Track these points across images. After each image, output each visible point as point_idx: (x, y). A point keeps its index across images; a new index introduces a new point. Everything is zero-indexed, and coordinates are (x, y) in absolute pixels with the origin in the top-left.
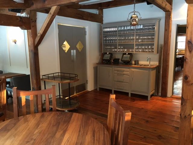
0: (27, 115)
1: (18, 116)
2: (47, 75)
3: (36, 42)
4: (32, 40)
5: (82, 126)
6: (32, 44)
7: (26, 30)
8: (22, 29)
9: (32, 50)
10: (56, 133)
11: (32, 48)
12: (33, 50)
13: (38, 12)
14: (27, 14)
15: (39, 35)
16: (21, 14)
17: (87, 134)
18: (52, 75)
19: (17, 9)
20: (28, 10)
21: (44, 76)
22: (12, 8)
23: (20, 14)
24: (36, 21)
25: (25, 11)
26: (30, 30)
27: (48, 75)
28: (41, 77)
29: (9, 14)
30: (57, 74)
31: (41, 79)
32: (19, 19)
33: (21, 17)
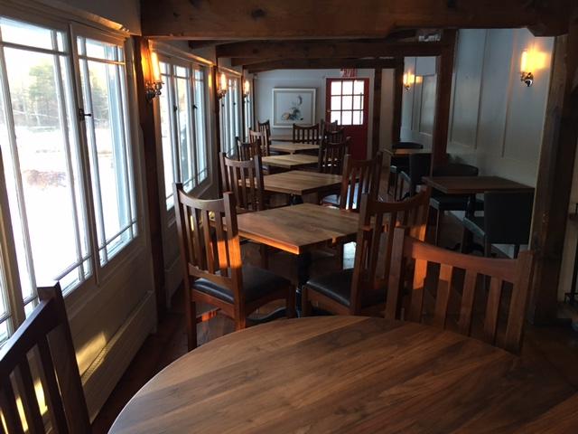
6: (561, 86)
7: (553, 38)
8: (535, 34)
9: (557, 107)
11: (559, 101)
12: (561, 106)
26: (564, 37)
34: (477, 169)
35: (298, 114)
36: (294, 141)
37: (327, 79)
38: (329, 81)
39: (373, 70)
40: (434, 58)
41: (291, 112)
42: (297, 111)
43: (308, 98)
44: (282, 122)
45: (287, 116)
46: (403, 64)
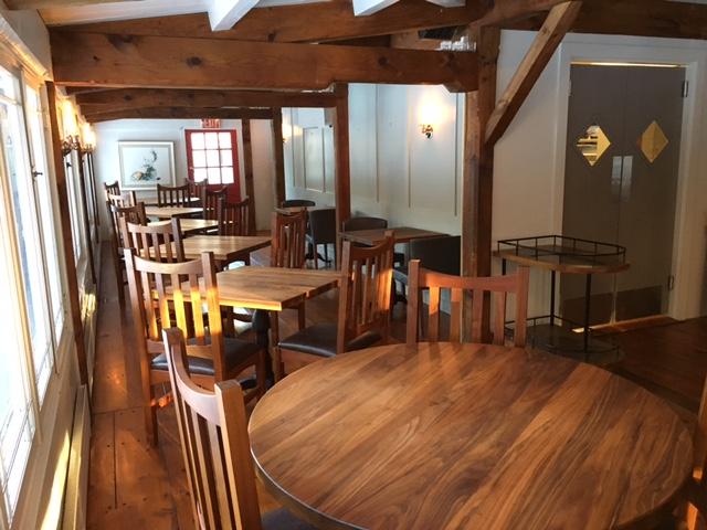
0: (440, 343)
1: (417, 341)
2: (515, 242)
3: (489, 132)
4: (478, 124)
5: (602, 404)
6: (476, 137)
7: (464, 94)
8: (451, 91)
9: (475, 156)
10: (513, 400)
11: (476, 151)
12: (478, 155)
13: (505, 28)
14: (471, 41)
15: (500, 106)
16: (453, 42)
17: (611, 426)
18: (532, 244)
19: (442, 29)
20: (476, 26)
21: (503, 242)
22: (429, 28)
23: (450, 43)
24: (495, 61)
25: (467, 30)
26: (474, 94)
27: (518, 240)
28: (494, 247)
29: (419, 48)
30: (550, 242)
31: (494, 252)
32: (446, 58)
33: (450, 54)
34: (386, 222)
35: (152, 173)
36: (160, 205)
37: (186, 131)
38: (188, 133)
39: (240, 121)
40: (322, 110)
41: (144, 171)
42: (151, 169)
43: (165, 153)
44: (133, 183)
45: (139, 175)
46: (281, 114)
